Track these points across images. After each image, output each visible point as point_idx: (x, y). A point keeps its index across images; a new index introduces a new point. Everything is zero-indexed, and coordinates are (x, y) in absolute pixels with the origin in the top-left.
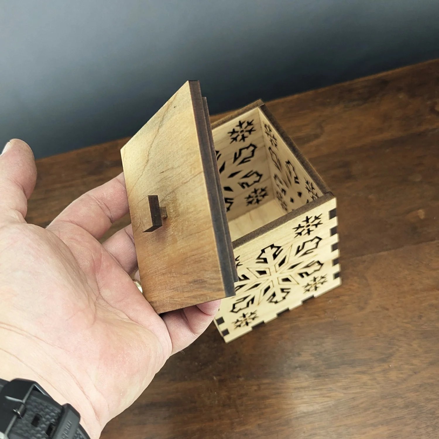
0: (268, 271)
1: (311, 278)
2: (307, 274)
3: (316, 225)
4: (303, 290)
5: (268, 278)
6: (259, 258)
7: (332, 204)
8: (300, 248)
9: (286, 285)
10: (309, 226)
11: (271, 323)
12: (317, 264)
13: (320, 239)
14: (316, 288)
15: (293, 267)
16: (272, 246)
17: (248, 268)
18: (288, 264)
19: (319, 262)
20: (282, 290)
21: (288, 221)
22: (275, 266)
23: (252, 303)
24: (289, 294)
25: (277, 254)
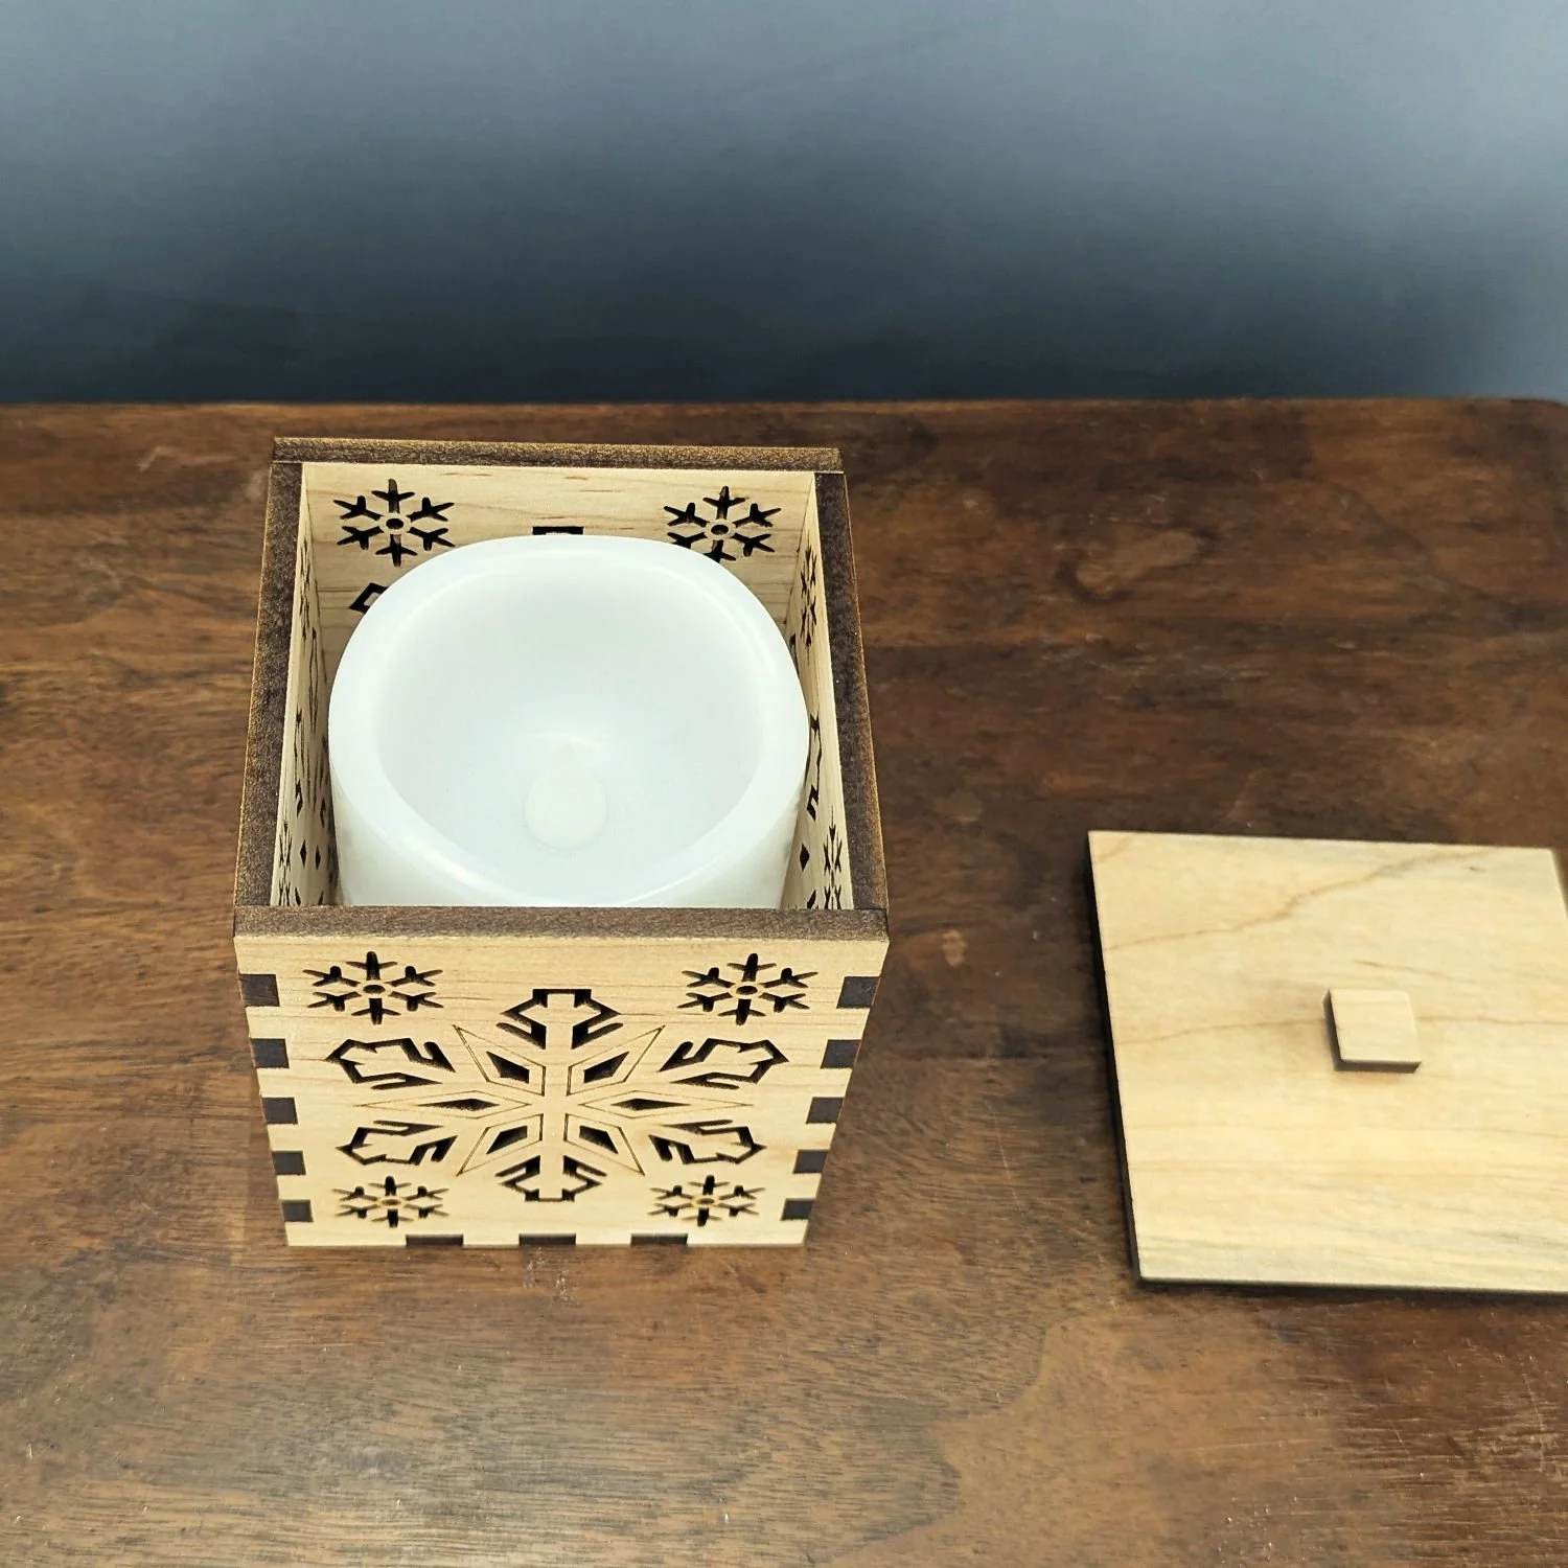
0: (535, 1075)
1: (699, 1173)
2: (687, 1155)
3: (780, 1004)
4: (652, 1201)
5: (530, 1098)
6: (515, 1012)
7: (869, 957)
8: (691, 1054)
9: (590, 1154)
10: (750, 990)
11: (488, 1255)
12: (736, 1137)
13: (778, 1057)
14: (703, 1217)
15: (638, 1104)
16: (582, 996)
17: (458, 1029)
18: (624, 1087)
19: (744, 1134)
20: (570, 1166)
21: (676, 934)
22: (570, 1068)
23: (438, 1157)
24: (593, 1190)
25: (591, 1030)
